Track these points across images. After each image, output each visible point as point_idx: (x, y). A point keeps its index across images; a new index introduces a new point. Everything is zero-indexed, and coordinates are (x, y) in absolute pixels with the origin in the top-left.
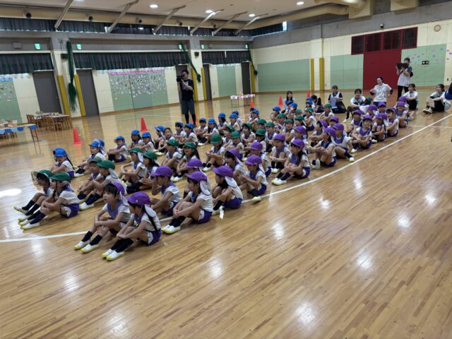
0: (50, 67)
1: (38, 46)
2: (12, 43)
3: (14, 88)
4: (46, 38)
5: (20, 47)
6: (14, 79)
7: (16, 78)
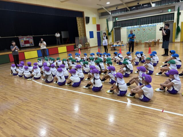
0: (173, 19)
1: (169, 10)
2: (159, 11)
3: (156, 29)
4: (173, 6)
5: (162, 12)
6: (157, 25)
7: (158, 24)
